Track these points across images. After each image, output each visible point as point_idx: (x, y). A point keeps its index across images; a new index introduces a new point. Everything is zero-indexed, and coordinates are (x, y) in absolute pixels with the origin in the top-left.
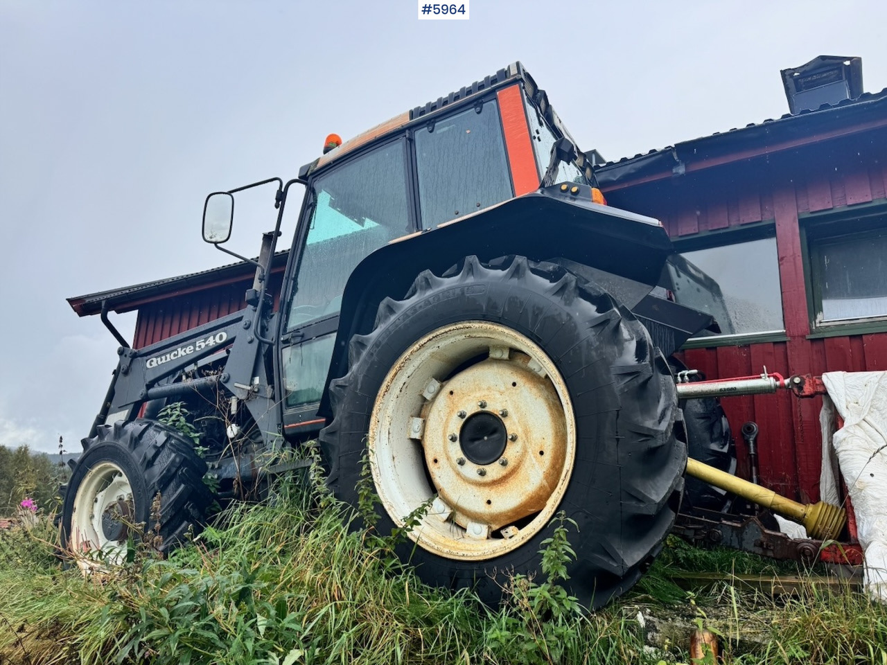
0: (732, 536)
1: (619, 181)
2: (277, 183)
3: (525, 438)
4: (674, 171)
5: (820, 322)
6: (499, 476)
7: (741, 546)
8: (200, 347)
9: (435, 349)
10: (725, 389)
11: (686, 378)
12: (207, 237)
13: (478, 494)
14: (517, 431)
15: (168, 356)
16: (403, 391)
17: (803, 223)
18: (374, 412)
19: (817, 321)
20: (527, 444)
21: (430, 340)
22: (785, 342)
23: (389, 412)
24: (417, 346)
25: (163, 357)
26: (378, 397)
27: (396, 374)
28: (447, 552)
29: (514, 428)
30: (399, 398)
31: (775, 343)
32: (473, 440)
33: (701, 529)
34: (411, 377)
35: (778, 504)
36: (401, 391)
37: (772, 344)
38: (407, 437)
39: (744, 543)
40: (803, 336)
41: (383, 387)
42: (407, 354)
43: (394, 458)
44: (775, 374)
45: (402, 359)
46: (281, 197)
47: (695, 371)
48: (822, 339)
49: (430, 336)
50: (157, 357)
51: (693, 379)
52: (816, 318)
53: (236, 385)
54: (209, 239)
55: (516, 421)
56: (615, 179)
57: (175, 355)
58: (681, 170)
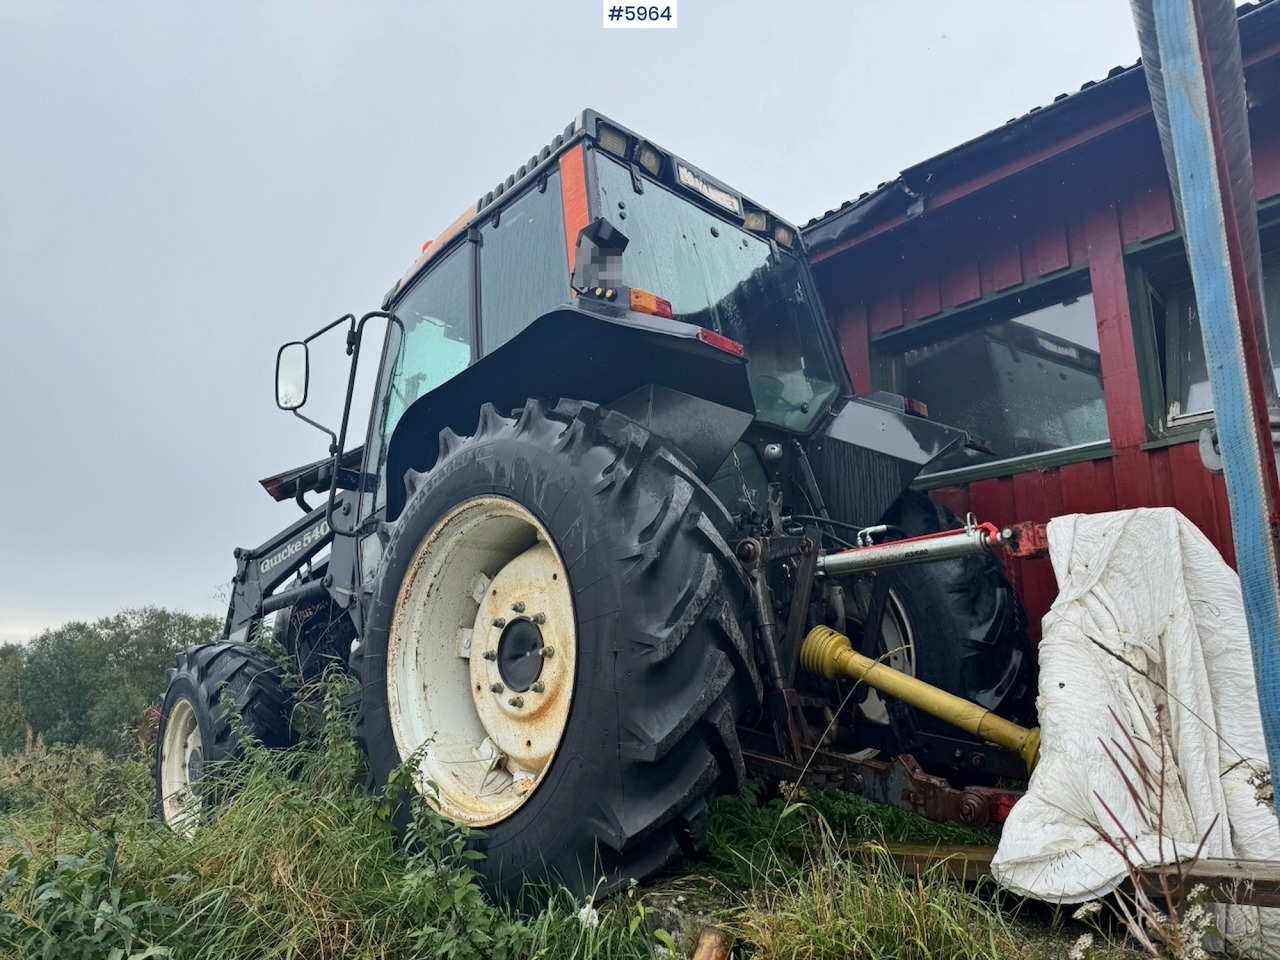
0: (875, 784)
1: (842, 239)
2: (349, 320)
3: (562, 653)
4: (909, 213)
5: (1174, 420)
6: (537, 707)
7: (886, 798)
8: (307, 541)
9: (459, 536)
10: (916, 552)
11: (869, 539)
12: (282, 404)
13: (519, 732)
14: (554, 643)
15: (279, 555)
16: (433, 595)
17: (1132, 261)
18: (394, 627)
19: (1169, 418)
20: (565, 660)
21: (446, 525)
22: (1109, 459)
23: (416, 625)
24: (434, 534)
25: (275, 558)
26: (396, 608)
27: (415, 574)
28: (456, 817)
29: (551, 638)
30: (430, 606)
31: (1096, 461)
32: (515, 657)
33: (836, 773)
34: (439, 577)
35: (988, 730)
36: (428, 596)
37: (1091, 462)
38: (456, 654)
39: (890, 794)
40: (1137, 447)
41: (402, 594)
42: (424, 547)
43: (425, 687)
44: (984, 524)
45: (419, 554)
46: (354, 340)
47: (883, 527)
48: (1165, 448)
49: (446, 520)
50: (269, 558)
51: (878, 539)
52: (1166, 412)
53: (338, 589)
54: (284, 406)
55: (553, 629)
56: (835, 237)
57: (286, 554)
58: (918, 209)
